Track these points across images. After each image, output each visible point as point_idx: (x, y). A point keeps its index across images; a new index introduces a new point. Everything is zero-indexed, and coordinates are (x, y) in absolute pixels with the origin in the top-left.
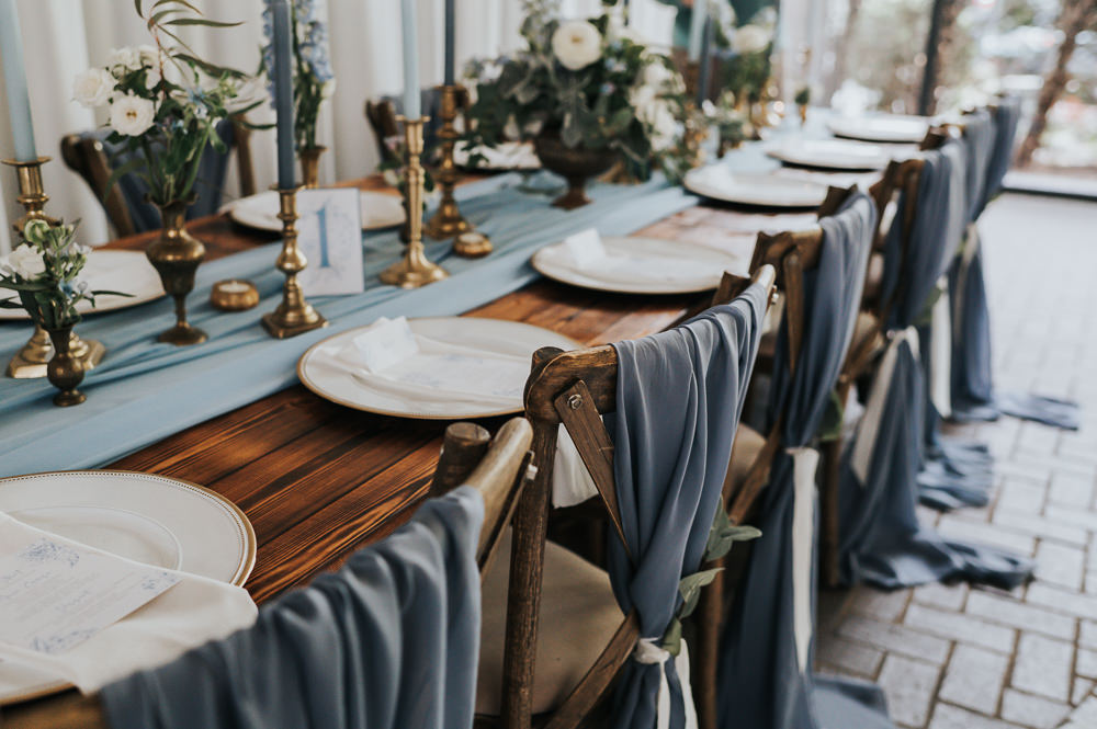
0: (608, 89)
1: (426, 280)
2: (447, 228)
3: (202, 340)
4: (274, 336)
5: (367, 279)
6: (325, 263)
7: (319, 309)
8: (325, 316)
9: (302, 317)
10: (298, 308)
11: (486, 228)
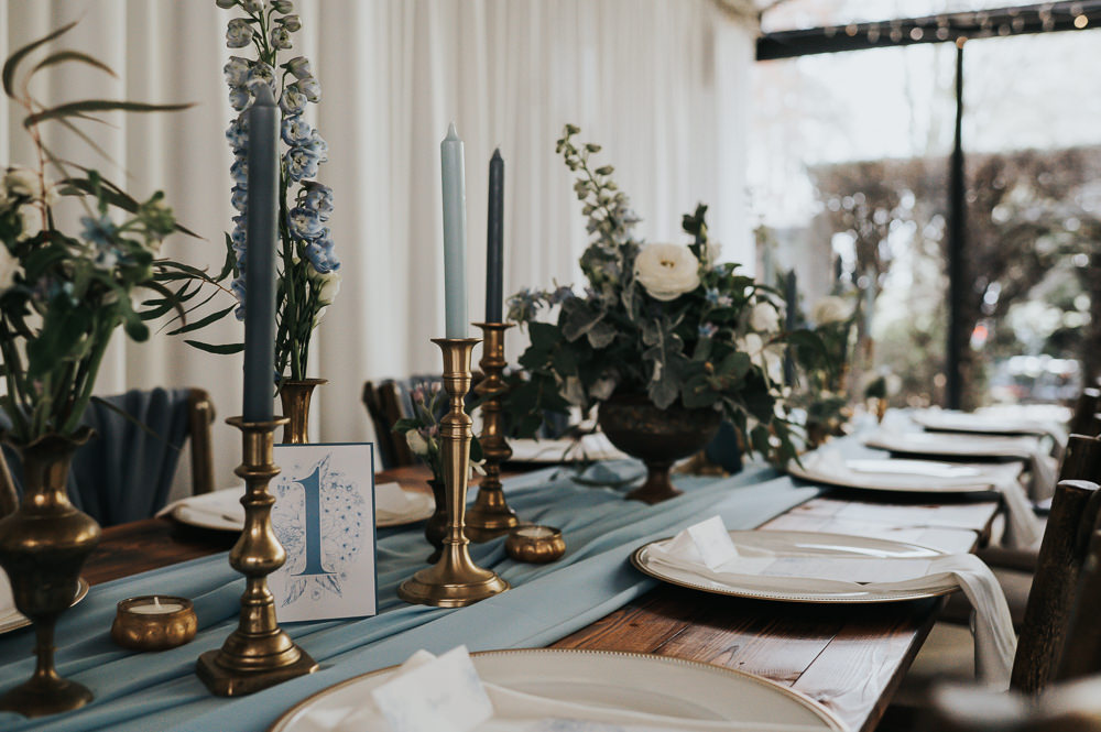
0: (708, 331)
1: (476, 594)
2: (491, 525)
3: (82, 704)
4: (219, 694)
5: (379, 595)
6: (314, 566)
7: (301, 642)
8: (312, 653)
9: (273, 654)
10: (266, 638)
11: (551, 520)
